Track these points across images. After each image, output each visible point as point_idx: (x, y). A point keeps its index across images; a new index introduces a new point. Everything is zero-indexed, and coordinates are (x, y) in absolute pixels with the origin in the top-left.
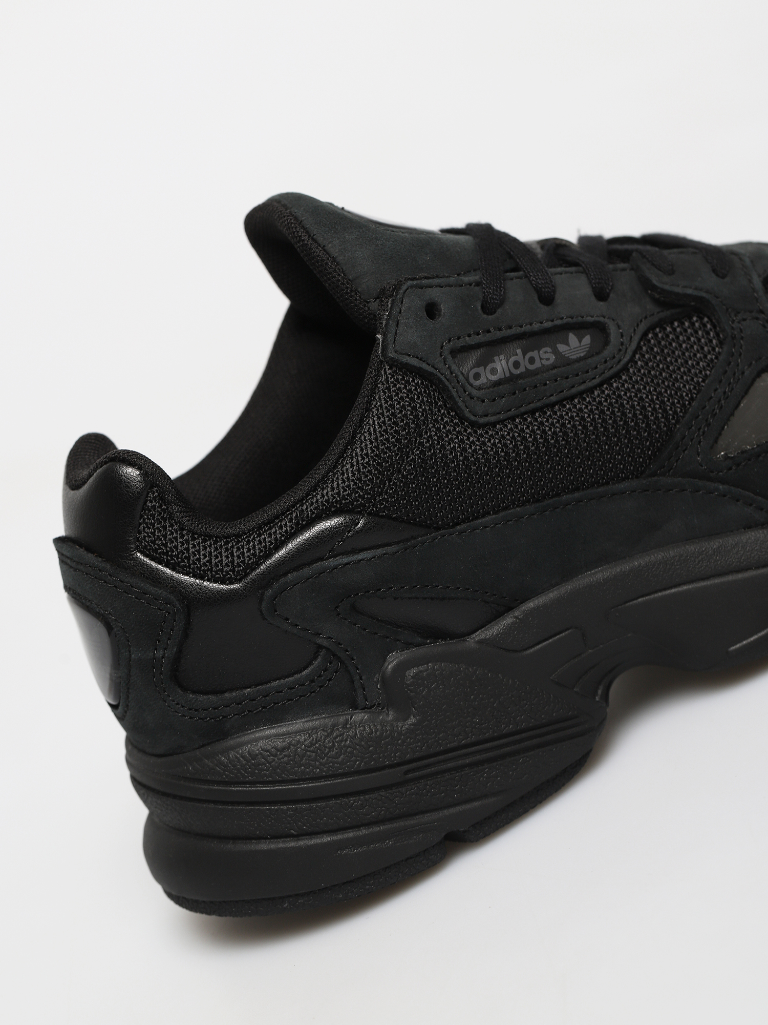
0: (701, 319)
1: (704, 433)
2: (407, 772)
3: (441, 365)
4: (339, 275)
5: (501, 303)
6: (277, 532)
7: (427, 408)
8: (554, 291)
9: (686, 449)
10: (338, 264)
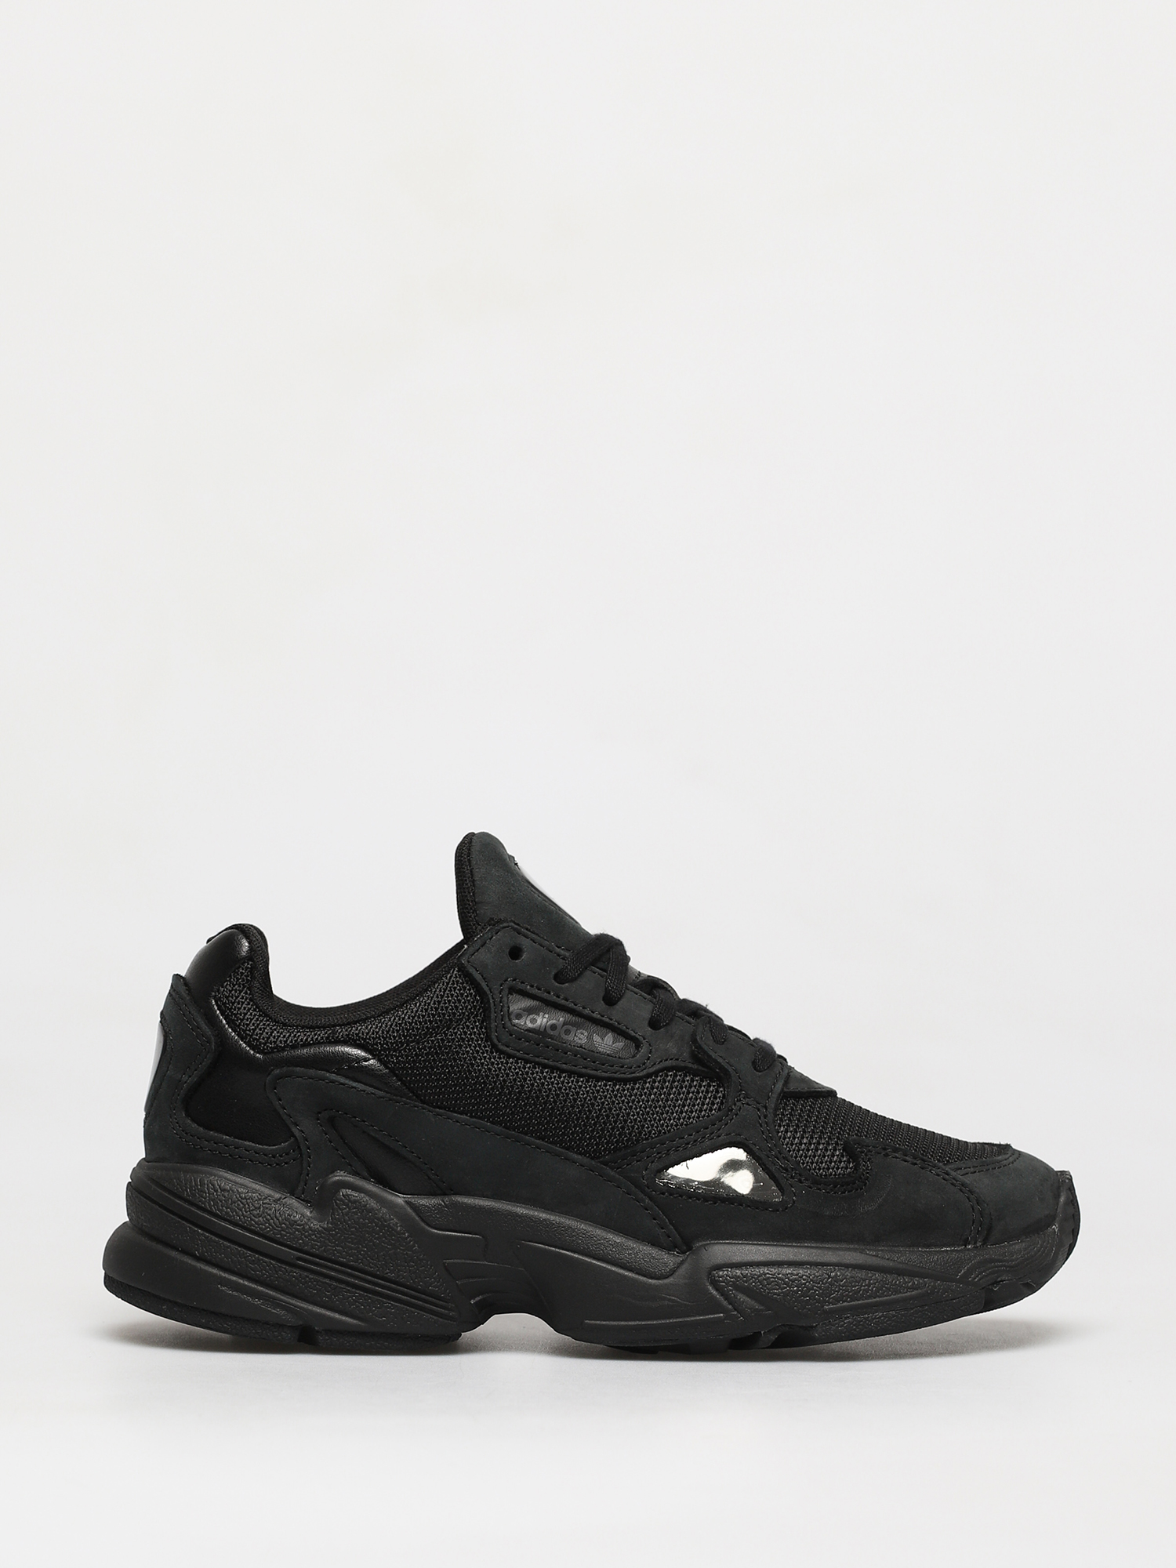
0: (719, 1086)
1: (660, 1157)
2: (299, 1259)
3: (496, 992)
4: (469, 893)
5: (572, 980)
6: (312, 1036)
7: (467, 1013)
8: (619, 999)
9: (639, 1161)
10: (474, 886)
